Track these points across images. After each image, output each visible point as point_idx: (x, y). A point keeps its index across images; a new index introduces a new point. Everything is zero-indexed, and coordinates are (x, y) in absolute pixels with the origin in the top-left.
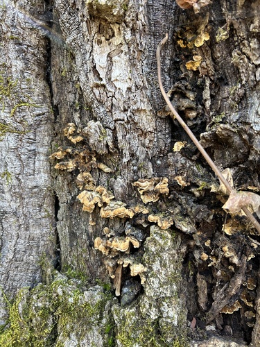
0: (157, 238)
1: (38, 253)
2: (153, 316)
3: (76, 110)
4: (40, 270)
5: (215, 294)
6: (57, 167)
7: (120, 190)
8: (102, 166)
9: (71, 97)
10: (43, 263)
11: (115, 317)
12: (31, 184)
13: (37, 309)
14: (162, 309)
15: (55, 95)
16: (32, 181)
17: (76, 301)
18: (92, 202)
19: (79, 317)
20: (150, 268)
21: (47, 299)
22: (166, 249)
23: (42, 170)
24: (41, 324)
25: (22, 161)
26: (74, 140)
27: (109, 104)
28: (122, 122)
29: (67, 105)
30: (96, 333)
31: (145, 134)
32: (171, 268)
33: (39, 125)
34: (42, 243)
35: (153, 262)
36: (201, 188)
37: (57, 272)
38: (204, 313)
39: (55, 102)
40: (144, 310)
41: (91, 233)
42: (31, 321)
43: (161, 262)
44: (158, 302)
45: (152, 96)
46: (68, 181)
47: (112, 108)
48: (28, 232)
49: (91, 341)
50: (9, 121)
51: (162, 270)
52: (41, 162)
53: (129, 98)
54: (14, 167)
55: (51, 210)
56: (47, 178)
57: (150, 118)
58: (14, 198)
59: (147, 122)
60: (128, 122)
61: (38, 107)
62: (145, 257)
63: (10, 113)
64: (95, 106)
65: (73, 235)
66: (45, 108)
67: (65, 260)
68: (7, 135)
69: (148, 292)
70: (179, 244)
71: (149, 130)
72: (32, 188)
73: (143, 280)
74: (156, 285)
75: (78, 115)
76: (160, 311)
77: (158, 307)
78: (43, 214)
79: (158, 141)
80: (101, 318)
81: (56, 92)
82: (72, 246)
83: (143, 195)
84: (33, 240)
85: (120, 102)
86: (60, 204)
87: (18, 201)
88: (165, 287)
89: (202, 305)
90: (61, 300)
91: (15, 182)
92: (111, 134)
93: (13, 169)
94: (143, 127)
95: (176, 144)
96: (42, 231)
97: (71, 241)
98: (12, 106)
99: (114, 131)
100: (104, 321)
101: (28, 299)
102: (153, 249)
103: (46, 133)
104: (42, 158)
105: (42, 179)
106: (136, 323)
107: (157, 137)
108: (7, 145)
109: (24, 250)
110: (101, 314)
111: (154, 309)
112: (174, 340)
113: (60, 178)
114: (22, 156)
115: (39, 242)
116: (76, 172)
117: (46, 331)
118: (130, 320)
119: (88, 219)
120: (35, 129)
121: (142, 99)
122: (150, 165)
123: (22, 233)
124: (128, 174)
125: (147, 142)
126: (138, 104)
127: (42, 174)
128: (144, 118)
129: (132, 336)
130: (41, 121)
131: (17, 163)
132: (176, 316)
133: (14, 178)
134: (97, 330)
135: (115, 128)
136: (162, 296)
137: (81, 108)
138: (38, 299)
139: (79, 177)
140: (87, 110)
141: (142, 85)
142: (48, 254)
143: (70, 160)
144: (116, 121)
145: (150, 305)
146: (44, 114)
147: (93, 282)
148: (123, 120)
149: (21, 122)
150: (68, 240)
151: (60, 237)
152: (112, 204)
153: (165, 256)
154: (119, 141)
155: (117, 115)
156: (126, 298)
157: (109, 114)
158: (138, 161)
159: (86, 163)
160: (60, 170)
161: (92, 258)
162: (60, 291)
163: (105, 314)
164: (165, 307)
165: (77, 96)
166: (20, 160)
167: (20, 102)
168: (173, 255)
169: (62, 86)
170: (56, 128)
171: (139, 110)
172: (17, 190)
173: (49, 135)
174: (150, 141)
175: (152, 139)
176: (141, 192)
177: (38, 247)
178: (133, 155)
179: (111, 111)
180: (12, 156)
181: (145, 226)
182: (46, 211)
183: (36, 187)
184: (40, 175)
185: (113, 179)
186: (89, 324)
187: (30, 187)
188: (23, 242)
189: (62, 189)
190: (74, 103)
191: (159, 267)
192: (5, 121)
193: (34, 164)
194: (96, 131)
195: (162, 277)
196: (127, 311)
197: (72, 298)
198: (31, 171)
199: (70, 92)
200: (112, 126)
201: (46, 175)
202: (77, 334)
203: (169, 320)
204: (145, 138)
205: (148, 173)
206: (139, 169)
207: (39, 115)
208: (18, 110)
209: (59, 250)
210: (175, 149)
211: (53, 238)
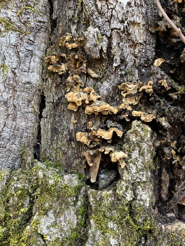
0: (139, 130)
1: (20, 143)
2: (129, 198)
3: (74, 23)
4: (19, 159)
5: (176, 186)
6: (50, 68)
7: (105, 92)
8: (90, 71)
9: (70, 13)
10: (24, 152)
11: (91, 199)
12: (25, 80)
13: (16, 189)
14: (137, 192)
15: (55, 11)
16: (26, 77)
17: (56, 183)
18: (80, 99)
19: (58, 197)
20: (130, 156)
21: (27, 181)
22: (146, 140)
23: (36, 70)
24: (18, 204)
25: (19, 58)
26: (70, 46)
27: (109, 14)
28: (119, 31)
29: (66, 19)
30: (73, 212)
31: (135, 46)
32: (148, 157)
33: (39, 30)
34: (25, 134)
35: (133, 150)
36: (179, 92)
37: (36, 160)
38: (164, 203)
39: (54, 17)
40: (121, 192)
41: (72, 130)
42: (8, 201)
43: (139, 151)
44: (134, 185)
45: (147, 13)
46: (56, 83)
47: (111, 18)
48: (15, 123)
49: (68, 219)
50: (14, 19)
51: (140, 158)
52: (35, 64)
53: (128, 11)
54: (11, 61)
55: (36, 108)
56: (38, 79)
57: (142, 31)
58: (7, 89)
59: (139, 34)
60: (123, 32)
61: (41, 16)
62: (126, 146)
63: (16, 13)
64: (94, 17)
65: (55, 131)
66: (45, 19)
67: (44, 152)
68: (10, 32)
69: (126, 176)
70: (154, 138)
71: (140, 41)
72: (25, 84)
73: (123, 165)
74: (134, 171)
75: (75, 27)
76: (134, 194)
77: (134, 190)
78: (30, 110)
79: (146, 52)
80: (77, 200)
81: (56, 8)
82: (52, 140)
83: (126, 97)
84: (18, 130)
85: (119, 13)
86: (46, 104)
87: (11, 92)
88: (141, 173)
89: (163, 196)
90: (40, 183)
91: (10, 75)
92: (107, 41)
93: (10, 63)
94: (134, 39)
95: (156, 61)
96: (27, 123)
97: (52, 136)
98: (20, 7)
99: (110, 38)
100: (79, 203)
101: (8, 181)
102: (134, 140)
103: (43, 40)
104: (37, 60)
105: (35, 78)
106: (113, 203)
107: (146, 49)
108: (8, 41)
109: (8, 138)
110: (77, 198)
111: (130, 192)
112: (145, 220)
113: (50, 80)
114: (20, 54)
115: (23, 133)
116: (66, 75)
117: (22, 210)
118: (107, 201)
119: (70, 119)
120: (36, 33)
121: (138, 14)
122: (137, 71)
123: (10, 122)
124: (114, 79)
125: (137, 51)
126: (135, 17)
127: (35, 73)
128: (137, 31)
129: (108, 214)
130: (42, 27)
131: (15, 59)
132: (148, 199)
133: (10, 71)
134: (73, 210)
135: (111, 36)
136: (137, 180)
137: (79, 22)
138: (18, 180)
139: (69, 79)
140: (84, 24)
141: (139, 3)
142: (29, 146)
143: (62, 64)
144: (112, 30)
145: (127, 188)
146: (44, 23)
147: (69, 171)
148: (120, 29)
149: (25, 23)
150: (49, 135)
151: (42, 132)
152: (98, 103)
153: (144, 146)
154: (113, 47)
155: (115, 24)
156: (103, 183)
157: (107, 23)
158: (126, 67)
159: (76, 68)
160: (52, 71)
161: (70, 152)
162: (40, 174)
163: (80, 197)
164: (140, 191)
165: (77, 12)
166: (18, 57)
167: (27, 5)
168: (150, 146)
169: (63, 4)
170: (52, 38)
171: (134, 23)
172: (12, 82)
173: (45, 43)
174: (139, 51)
175: (141, 50)
176: (124, 95)
177: (22, 137)
178: (123, 61)
179: (109, 22)
180: (11, 51)
181: (128, 120)
182: (33, 107)
183: (29, 83)
184: (33, 74)
185: (99, 83)
186: (67, 203)
187: (23, 82)
188: (8, 130)
189: (50, 90)
190: (73, 16)
191: (137, 156)
192: (10, 20)
193: (30, 63)
194: (94, 36)
195: (140, 164)
196: (105, 193)
197: (52, 181)
198: (27, 69)
199: (70, 8)
200: (108, 34)
201: (38, 76)
202: (55, 212)
203: (142, 203)
204: (135, 48)
205: (134, 78)
206: (126, 74)
207: (40, 22)
208: (24, 12)
209: (39, 143)
210: (155, 64)
211: (35, 132)
